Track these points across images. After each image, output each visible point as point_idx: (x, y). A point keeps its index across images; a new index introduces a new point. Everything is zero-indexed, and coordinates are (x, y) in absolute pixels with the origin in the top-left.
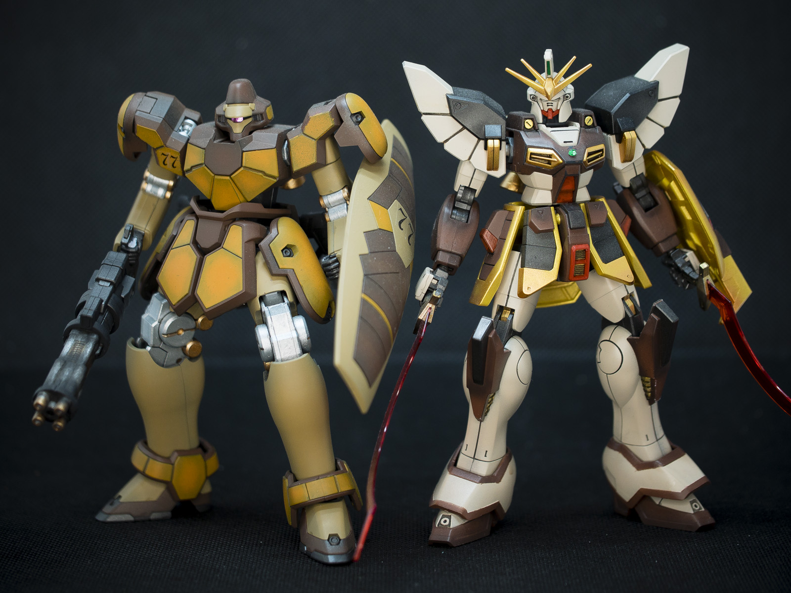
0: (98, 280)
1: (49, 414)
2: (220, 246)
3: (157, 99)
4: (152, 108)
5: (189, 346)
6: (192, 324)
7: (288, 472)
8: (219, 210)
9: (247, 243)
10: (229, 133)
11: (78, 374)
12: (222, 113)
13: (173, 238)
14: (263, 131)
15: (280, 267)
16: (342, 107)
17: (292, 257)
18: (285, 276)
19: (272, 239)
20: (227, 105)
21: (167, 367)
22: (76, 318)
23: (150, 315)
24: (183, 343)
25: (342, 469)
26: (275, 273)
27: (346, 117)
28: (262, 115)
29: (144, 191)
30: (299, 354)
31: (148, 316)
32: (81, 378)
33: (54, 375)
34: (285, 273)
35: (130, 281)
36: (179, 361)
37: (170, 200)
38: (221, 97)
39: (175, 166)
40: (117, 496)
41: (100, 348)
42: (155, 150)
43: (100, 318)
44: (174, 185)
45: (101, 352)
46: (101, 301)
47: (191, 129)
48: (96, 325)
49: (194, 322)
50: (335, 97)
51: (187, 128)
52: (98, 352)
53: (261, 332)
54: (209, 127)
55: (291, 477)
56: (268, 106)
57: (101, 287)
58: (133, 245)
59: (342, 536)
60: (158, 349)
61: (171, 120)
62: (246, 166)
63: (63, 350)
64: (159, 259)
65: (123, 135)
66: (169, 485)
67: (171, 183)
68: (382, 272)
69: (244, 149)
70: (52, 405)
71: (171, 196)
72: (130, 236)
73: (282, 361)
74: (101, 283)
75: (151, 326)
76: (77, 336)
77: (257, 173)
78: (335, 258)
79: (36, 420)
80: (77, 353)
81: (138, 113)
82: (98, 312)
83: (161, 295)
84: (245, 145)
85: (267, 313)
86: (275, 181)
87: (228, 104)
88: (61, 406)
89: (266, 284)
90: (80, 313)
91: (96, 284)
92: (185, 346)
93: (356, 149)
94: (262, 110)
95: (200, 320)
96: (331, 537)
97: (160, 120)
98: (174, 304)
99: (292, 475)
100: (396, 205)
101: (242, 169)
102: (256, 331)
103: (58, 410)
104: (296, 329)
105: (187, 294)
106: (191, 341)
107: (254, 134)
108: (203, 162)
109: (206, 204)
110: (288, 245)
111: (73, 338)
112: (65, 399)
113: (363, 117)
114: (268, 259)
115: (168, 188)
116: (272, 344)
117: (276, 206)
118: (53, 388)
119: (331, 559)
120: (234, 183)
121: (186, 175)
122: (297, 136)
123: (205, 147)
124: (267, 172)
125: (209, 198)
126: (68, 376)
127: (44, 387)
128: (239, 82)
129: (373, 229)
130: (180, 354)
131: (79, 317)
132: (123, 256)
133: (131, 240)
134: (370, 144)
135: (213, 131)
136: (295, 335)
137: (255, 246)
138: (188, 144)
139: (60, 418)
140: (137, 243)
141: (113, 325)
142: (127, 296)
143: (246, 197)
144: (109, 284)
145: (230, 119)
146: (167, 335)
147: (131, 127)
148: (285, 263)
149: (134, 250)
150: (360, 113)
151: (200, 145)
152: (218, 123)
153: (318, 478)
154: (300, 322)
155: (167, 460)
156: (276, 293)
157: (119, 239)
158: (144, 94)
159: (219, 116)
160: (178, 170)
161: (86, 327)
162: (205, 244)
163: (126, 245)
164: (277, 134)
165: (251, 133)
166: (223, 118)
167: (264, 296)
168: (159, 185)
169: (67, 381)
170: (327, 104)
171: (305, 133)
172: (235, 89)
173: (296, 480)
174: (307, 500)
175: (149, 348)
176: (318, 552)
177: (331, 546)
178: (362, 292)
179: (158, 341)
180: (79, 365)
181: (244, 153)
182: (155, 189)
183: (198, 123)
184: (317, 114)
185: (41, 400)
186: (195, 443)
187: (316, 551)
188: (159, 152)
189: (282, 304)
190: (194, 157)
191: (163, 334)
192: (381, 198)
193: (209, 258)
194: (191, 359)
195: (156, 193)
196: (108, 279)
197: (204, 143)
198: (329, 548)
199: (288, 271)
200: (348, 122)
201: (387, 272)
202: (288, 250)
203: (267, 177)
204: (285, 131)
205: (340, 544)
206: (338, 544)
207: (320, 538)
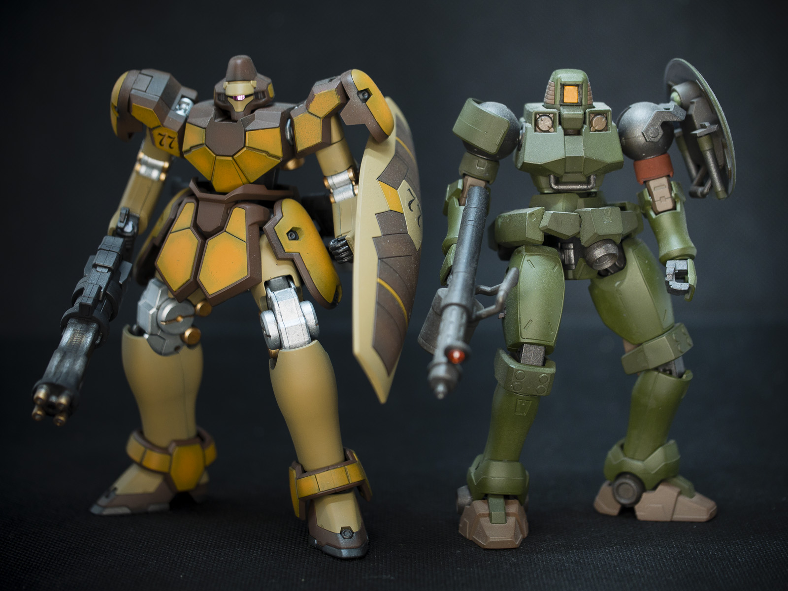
0: (95, 266)
1: (50, 408)
2: (223, 229)
3: (152, 77)
4: (148, 86)
5: (188, 333)
6: (191, 311)
7: (294, 463)
8: (220, 191)
9: (250, 226)
10: (229, 112)
11: (79, 365)
12: (221, 91)
13: (172, 222)
14: (265, 109)
15: (286, 250)
16: (348, 84)
17: (297, 240)
18: (292, 260)
19: (276, 222)
20: (227, 83)
21: (166, 355)
22: (73, 306)
23: (148, 301)
24: (182, 330)
25: (351, 459)
26: (281, 256)
27: (352, 94)
28: (264, 93)
29: (138, 173)
30: (308, 341)
31: (145, 303)
32: (82, 370)
33: (54, 367)
34: (291, 257)
35: (128, 266)
36: (177, 349)
37: (164, 183)
38: (221, 74)
39: (172, 146)
40: (112, 488)
41: (100, 337)
42: (151, 130)
43: (99, 306)
44: (170, 167)
45: (101, 341)
46: (100, 288)
47: (188, 108)
48: (96, 314)
49: (193, 308)
50: (340, 74)
51: (184, 107)
52: (98, 342)
53: (268, 318)
54: (208, 105)
55: (299, 468)
56: (269, 84)
57: (99, 274)
58: (129, 229)
59: (355, 529)
60: (156, 337)
61: (168, 100)
62: (251, 146)
63: (62, 340)
64: (157, 243)
65: (117, 115)
66: (167, 477)
67: (166, 165)
68: (396, 255)
69: (247, 129)
70: (53, 399)
71: (166, 178)
72: (126, 220)
73: (290, 348)
74: (98, 269)
75: (149, 314)
76: (76, 326)
77: (260, 153)
78: (345, 241)
79: (36, 414)
80: (77, 343)
81: (133, 92)
82: (97, 300)
83: (159, 281)
84: (248, 125)
85: (274, 299)
86: (279, 161)
87: (229, 81)
88: (63, 400)
89: (272, 269)
90: (79, 301)
91: (94, 270)
92: (184, 334)
93: (363, 128)
94: (264, 88)
95: (199, 306)
96: (344, 530)
97: (157, 99)
98: (174, 290)
99: (300, 467)
100: (404, 185)
101: (245, 149)
102: (262, 317)
103: (60, 404)
104: (304, 316)
105: (189, 280)
106: (189, 328)
107: (258, 112)
108: (204, 142)
109: (206, 186)
110: (293, 228)
111: (72, 327)
112: (67, 392)
113: (370, 95)
114: (273, 242)
115: (162, 170)
116: (279, 330)
117: (278, 187)
118: (54, 381)
119: (345, 553)
120: (237, 164)
121: (185, 156)
122: (302, 115)
123: (206, 126)
124: (271, 152)
125: (209, 179)
126: (69, 368)
127: (44, 379)
128: (240, 58)
129: (384, 211)
130: (178, 342)
131: (77, 305)
132: (120, 241)
133: (127, 224)
134: (378, 123)
135: (213, 109)
136: (303, 321)
137: (258, 229)
138: (187, 124)
139: (61, 413)
140: (133, 227)
141: (112, 313)
142: (124, 282)
143: (249, 178)
144: (107, 270)
145: (231, 97)
146: (165, 322)
147: (126, 106)
148: (290, 246)
149: (130, 235)
150: (367, 91)
151: (199, 125)
152: (217, 101)
153: (328, 468)
154: (308, 307)
155: (165, 450)
156: (281, 278)
157: (114, 223)
158: (139, 72)
159: (219, 94)
160: (175, 152)
161: (85, 316)
162: (206, 227)
163: (122, 229)
164: (280, 113)
165: (253, 111)
166: (224, 97)
167: (269, 281)
168: (152, 167)
169: (68, 373)
170: (331, 80)
171: (310, 111)
172: (236, 66)
173: (304, 471)
174: (317, 492)
175: (146, 336)
176: (330, 546)
177: (344, 540)
178: (378, 277)
179: (156, 328)
180: (80, 356)
181: (247, 133)
182: (149, 171)
183: (195, 102)
184: (323, 92)
185: (41, 394)
186: (192, 432)
187: (328, 544)
188: (156, 132)
189: (289, 289)
190: (192, 137)
191: (162, 321)
192: (389, 178)
193: (211, 243)
194: (190, 346)
195: (150, 175)
196: (106, 264)
197: (205, 122)
198: (342, 542)
199: (294, 254)
200: (355, 99)
201: (400, 255)
202: (294, 234)
203: (270, 158)
204: (288, 109)
205: (354, 537)
206: (351, 537)
207: (332, 531)
